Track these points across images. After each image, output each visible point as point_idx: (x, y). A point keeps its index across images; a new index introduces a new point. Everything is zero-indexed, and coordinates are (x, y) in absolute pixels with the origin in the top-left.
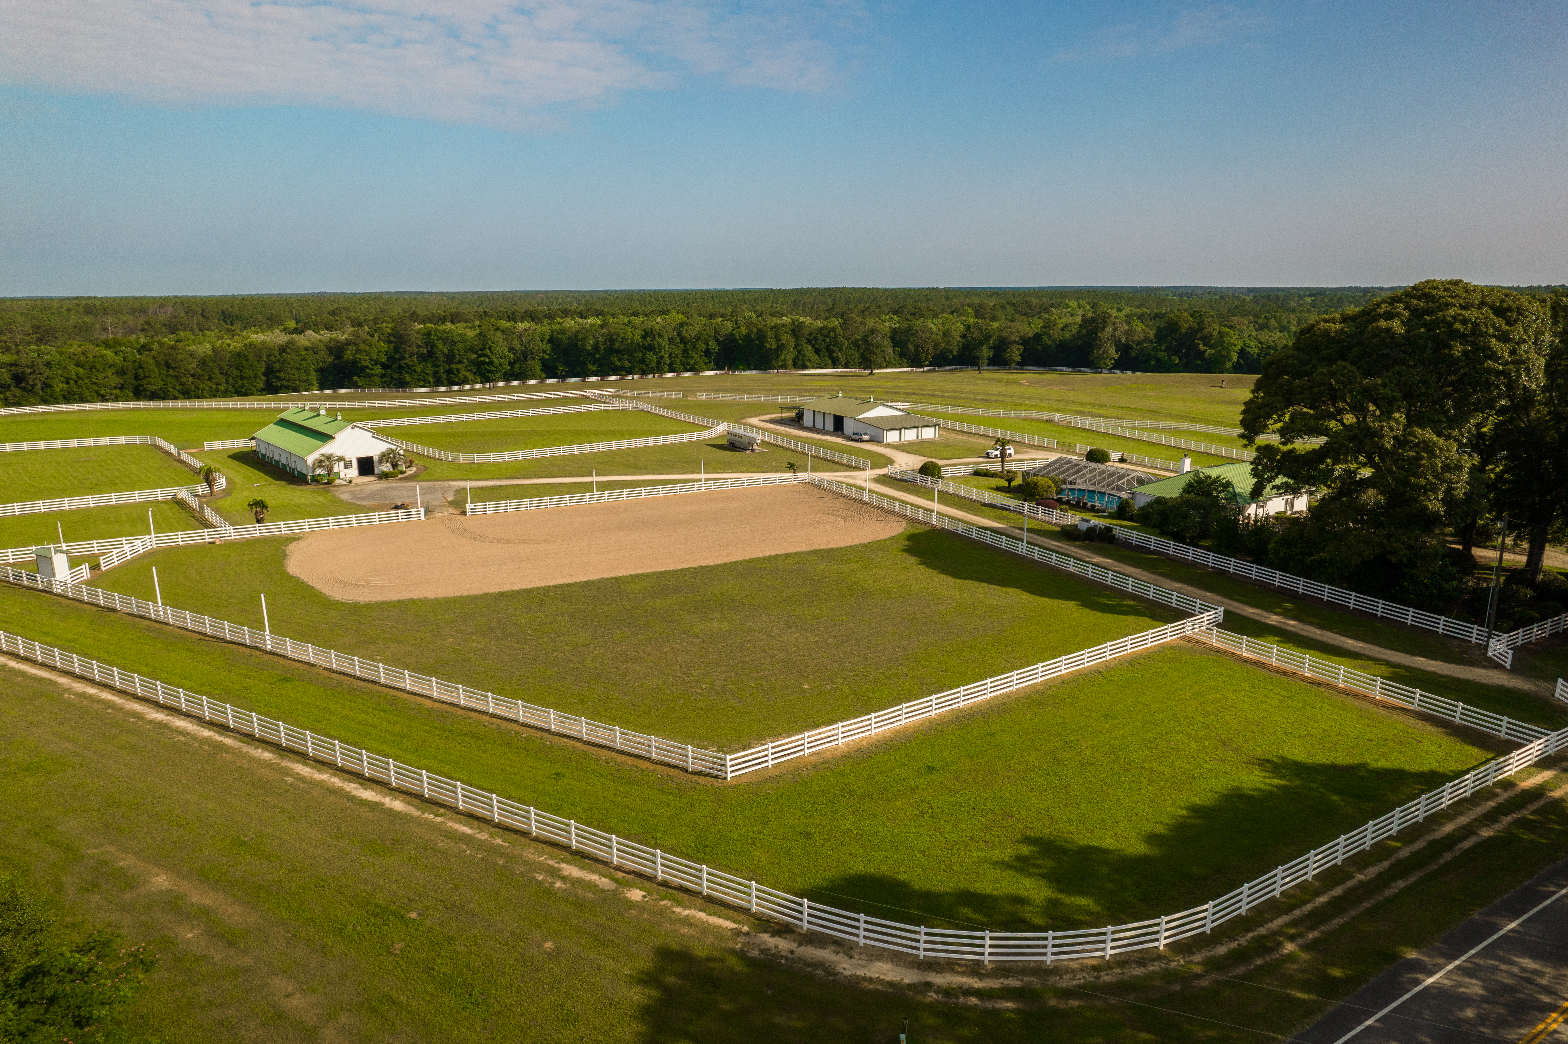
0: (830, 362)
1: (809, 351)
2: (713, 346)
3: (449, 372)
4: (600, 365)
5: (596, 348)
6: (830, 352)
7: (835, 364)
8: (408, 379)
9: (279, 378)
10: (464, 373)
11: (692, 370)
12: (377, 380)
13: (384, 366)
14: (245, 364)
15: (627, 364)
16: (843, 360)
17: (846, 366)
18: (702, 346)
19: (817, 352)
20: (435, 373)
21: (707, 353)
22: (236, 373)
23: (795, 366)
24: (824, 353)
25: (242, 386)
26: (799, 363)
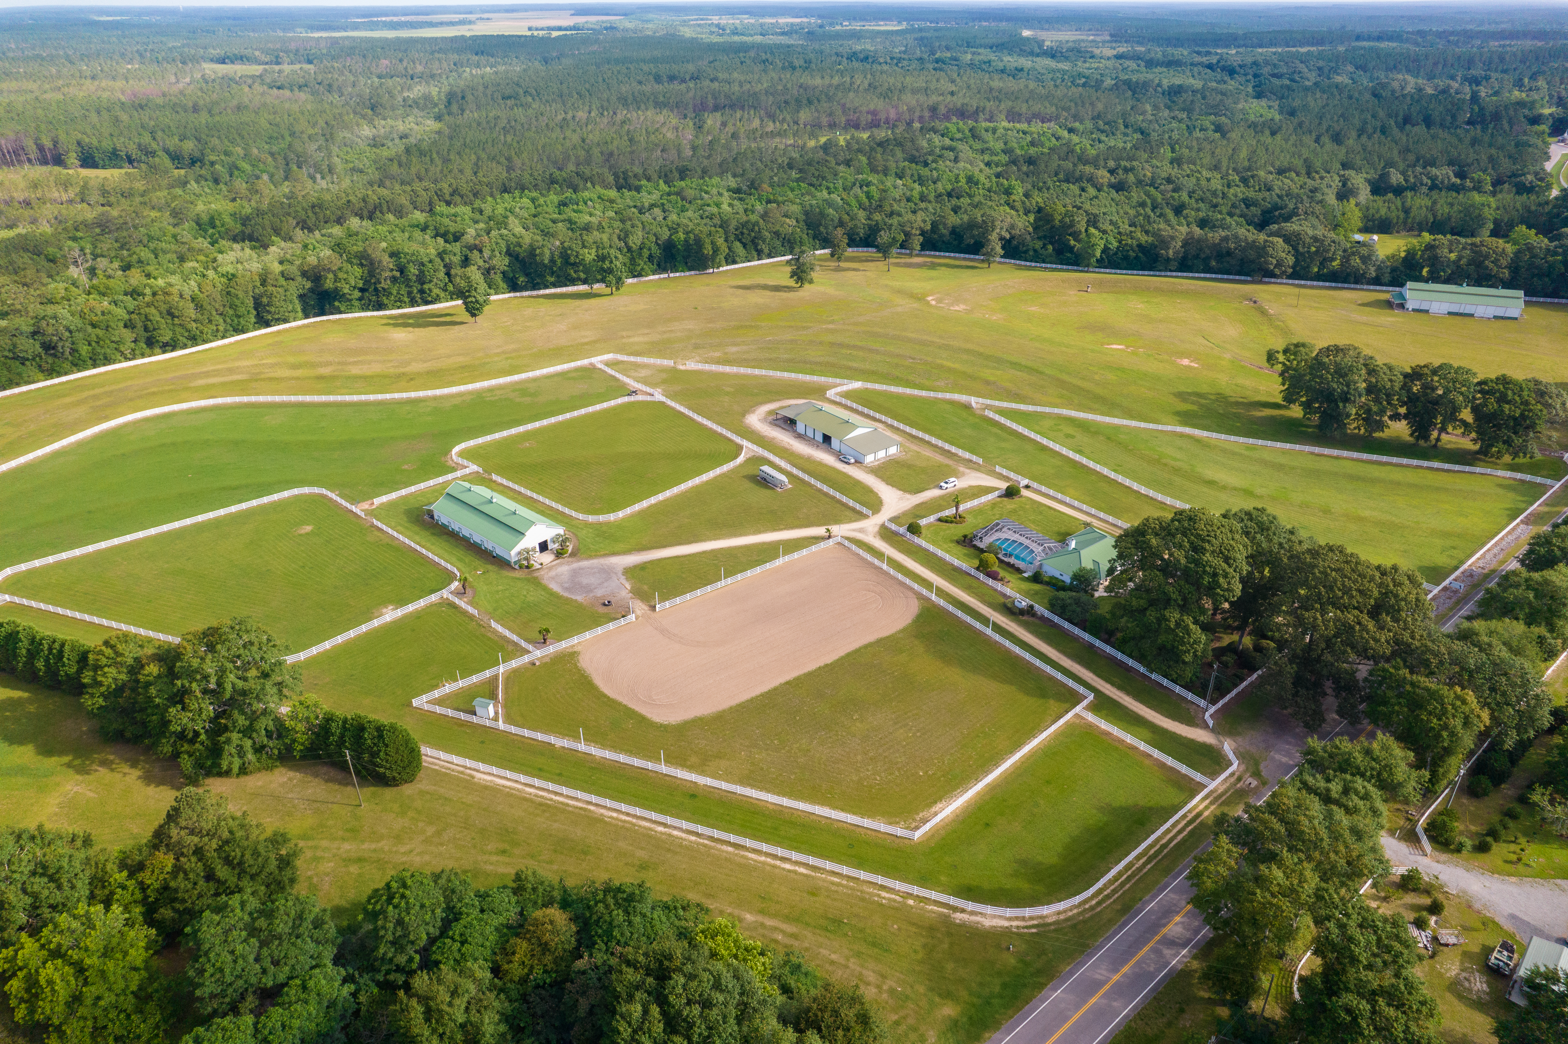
0: (755, 254)
1: (738, 247)
2: (656, 251)
3: (422, 292)
4: (558, 277)
5: (553, 261)
6: (755, 245)
7: (760, 255)
8: (386, 301)
9: (269, 312)
10: (436, 291)
11: (640, 275)
12: (356, 303)
13: (362, 290)
14: (237, 302)
15: (583, 276)
16: (766, 251)
17: (770, 256)
18: (646, 253)
19: (745, 246)
20: (409, 293)
21: (651, 258)
22: (231, 312)
23: (727, 264)
24: (750, 246)
25: (239, 323)
26: (731, 259)
